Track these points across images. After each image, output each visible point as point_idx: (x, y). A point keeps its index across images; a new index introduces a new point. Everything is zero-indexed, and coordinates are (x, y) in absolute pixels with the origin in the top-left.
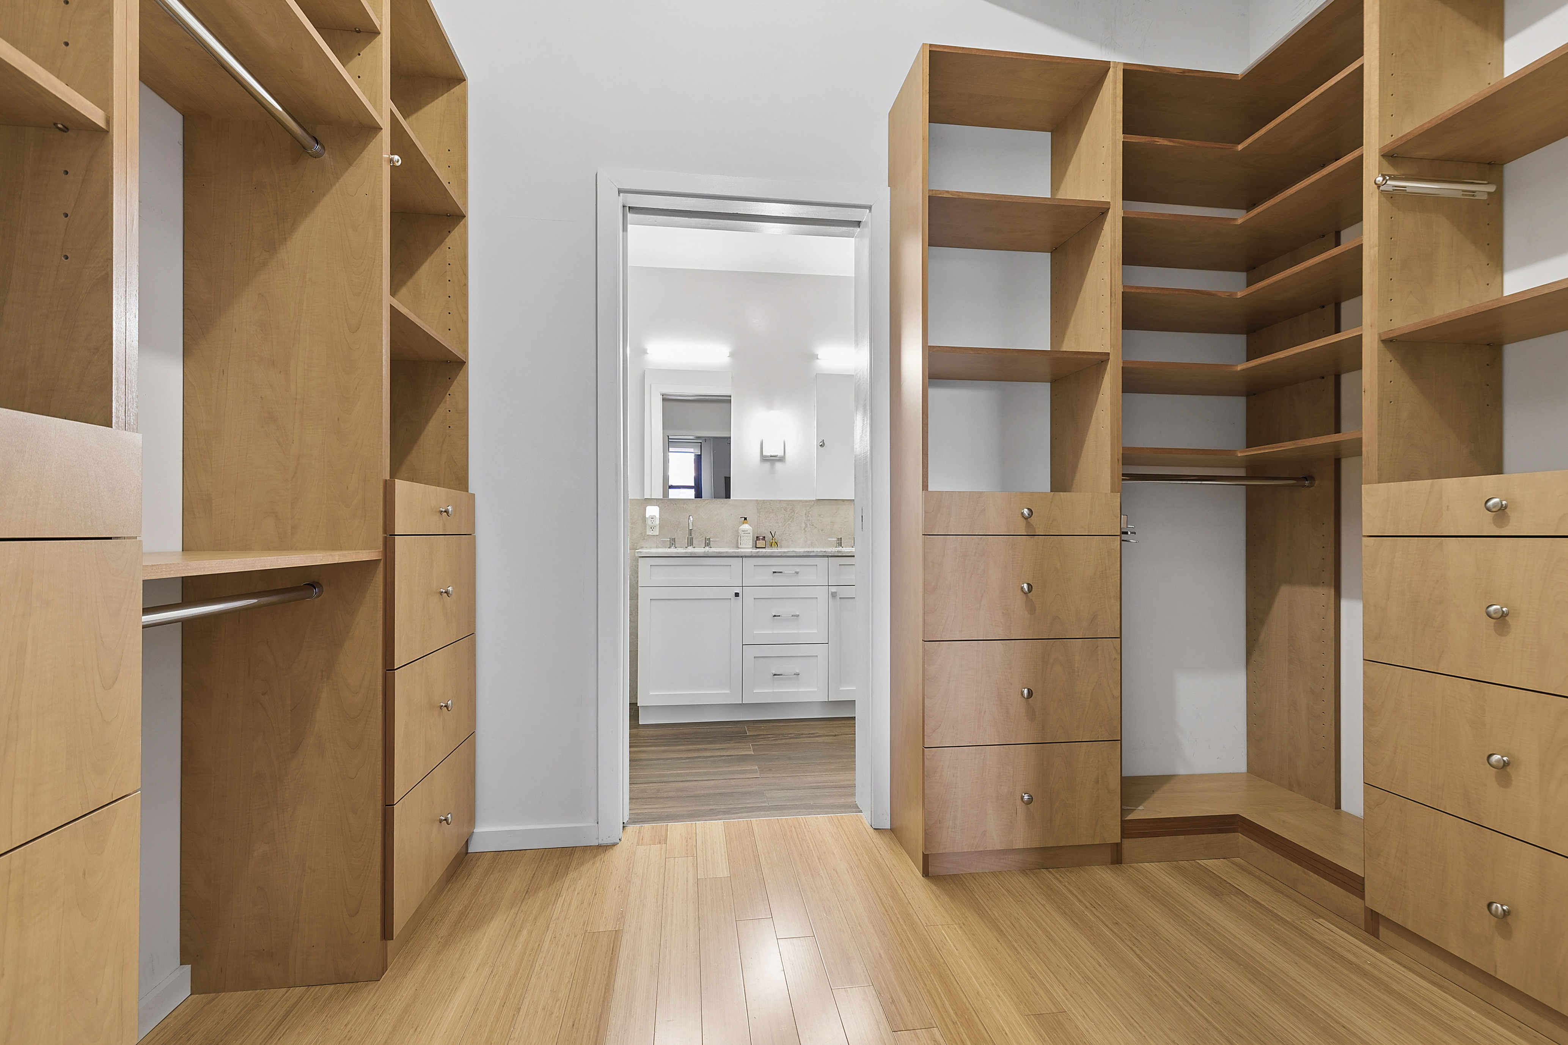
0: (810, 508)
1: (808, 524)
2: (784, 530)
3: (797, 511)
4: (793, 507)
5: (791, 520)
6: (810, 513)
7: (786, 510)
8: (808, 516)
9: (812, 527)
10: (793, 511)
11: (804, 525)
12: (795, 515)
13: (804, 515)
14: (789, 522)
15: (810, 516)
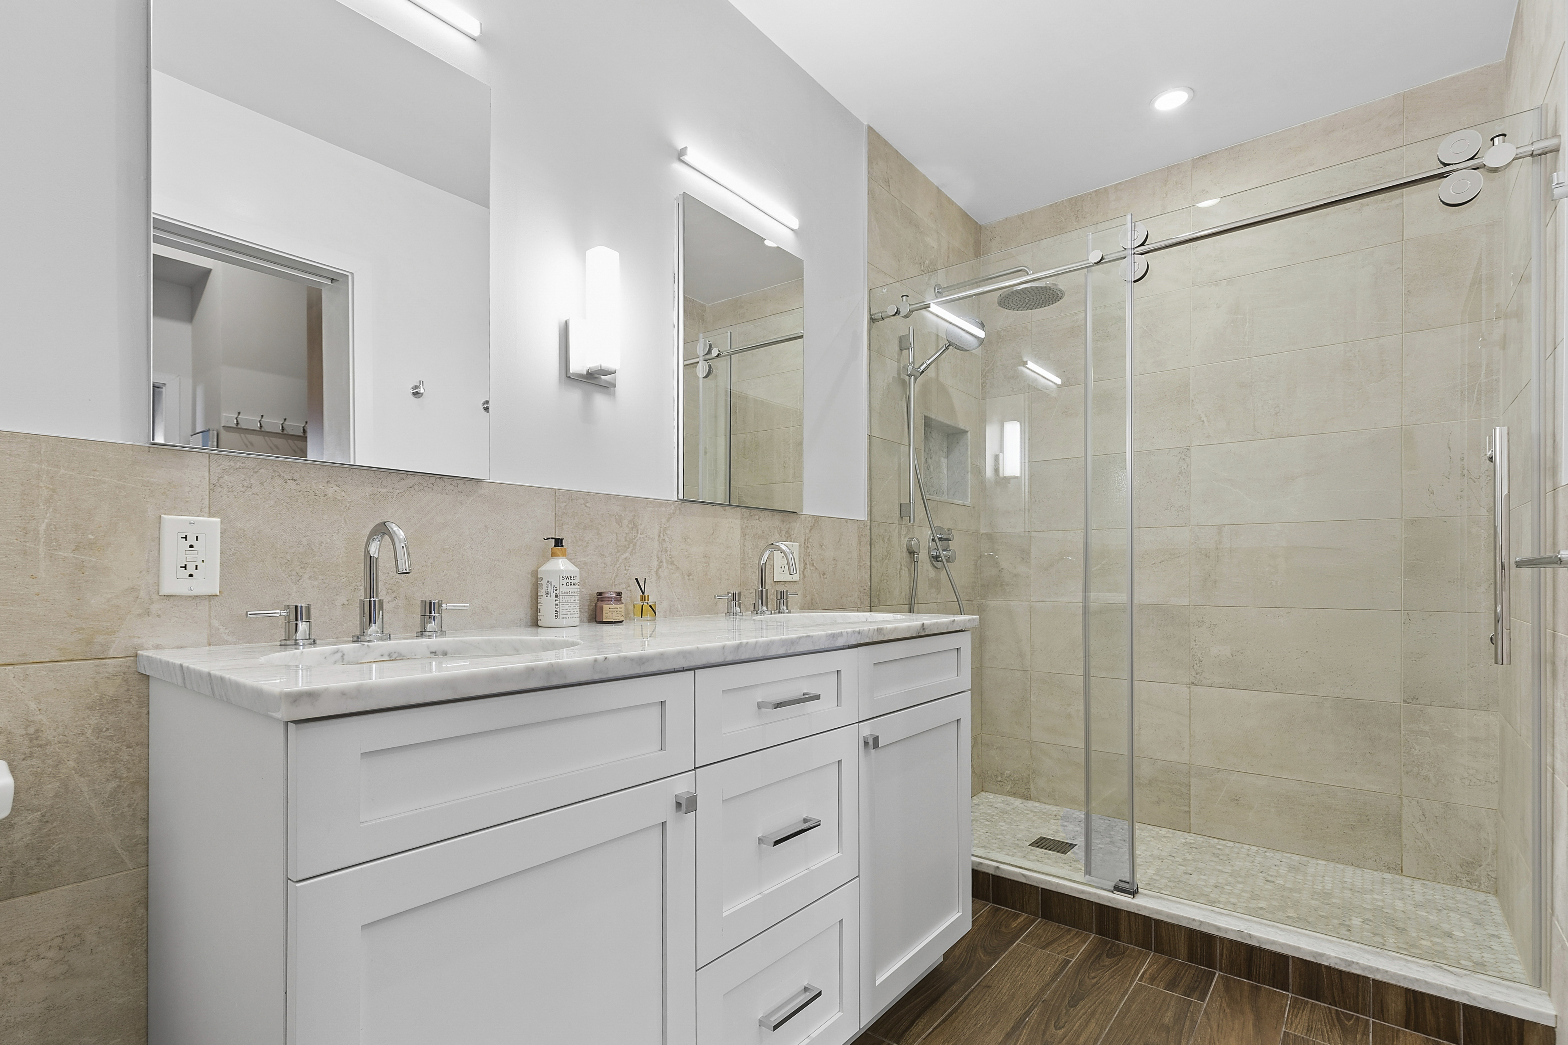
0: (668, 521)
1: (664, 561)
2: (617, 576)
3: (643, 526)
4: (634, 516)
5: (630, 549)
6: (668, 532)
7: (619, 521)
8: (664, 540)
9: (670, 567)
10: (636, 526)
11: (655, 563)
12: (639, 536)
13: (657, 538)
14: (627, 554)
15: (667, 539)
